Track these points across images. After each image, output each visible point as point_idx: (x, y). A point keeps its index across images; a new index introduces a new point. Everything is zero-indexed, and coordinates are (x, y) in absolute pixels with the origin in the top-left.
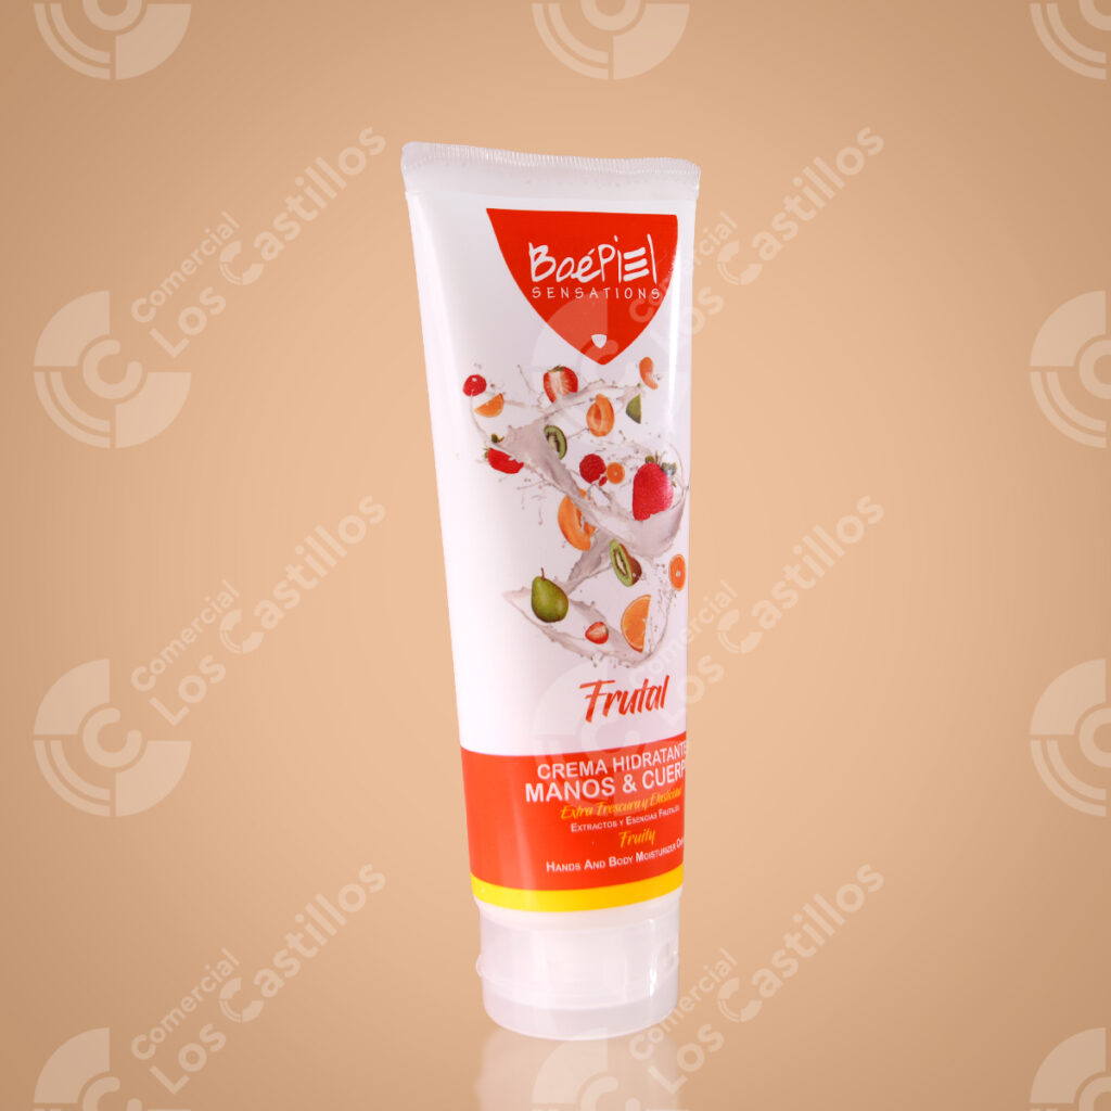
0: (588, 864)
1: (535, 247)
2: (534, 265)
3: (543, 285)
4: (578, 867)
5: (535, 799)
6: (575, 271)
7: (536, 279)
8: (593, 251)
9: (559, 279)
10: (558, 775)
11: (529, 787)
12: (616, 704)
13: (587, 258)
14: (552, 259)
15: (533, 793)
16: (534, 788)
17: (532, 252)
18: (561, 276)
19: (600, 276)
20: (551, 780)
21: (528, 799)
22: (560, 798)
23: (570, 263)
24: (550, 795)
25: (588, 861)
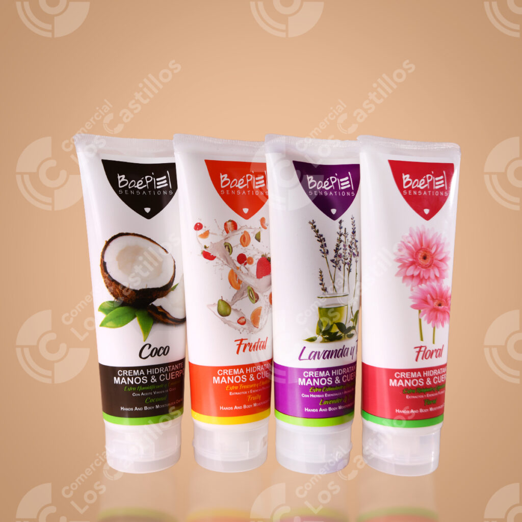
0: (236, 407)
1: (222, 175)
2: (222, 182)
3: (225, 189)
4: (232, 408)
5: (216, 382)
6: (237, 184)
7: (222, 187)
8: (244, 177)
9: (231, 187)
10: (225, 374)
11: (214, 378)
12: (248, 348)
13: (242, 180)
14: (228, 179)
15: (216, 380)
16: (216, 378)
17: (222, 177)
18: (232, 186)
19: (247, 186)
20: (223, 375)
21: (214, 382)
22: (226, 382)
23: (235, 181)
24: (222, 381)
25: (236, 406)
